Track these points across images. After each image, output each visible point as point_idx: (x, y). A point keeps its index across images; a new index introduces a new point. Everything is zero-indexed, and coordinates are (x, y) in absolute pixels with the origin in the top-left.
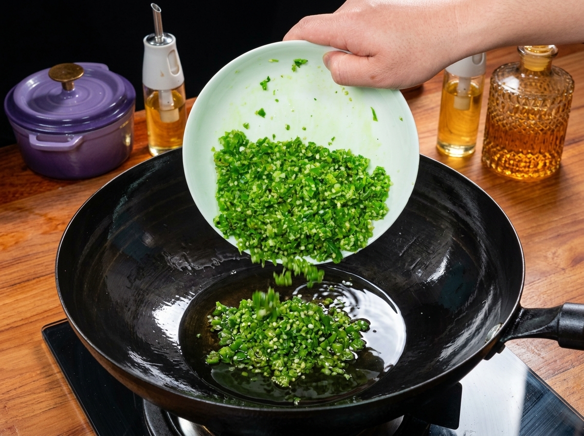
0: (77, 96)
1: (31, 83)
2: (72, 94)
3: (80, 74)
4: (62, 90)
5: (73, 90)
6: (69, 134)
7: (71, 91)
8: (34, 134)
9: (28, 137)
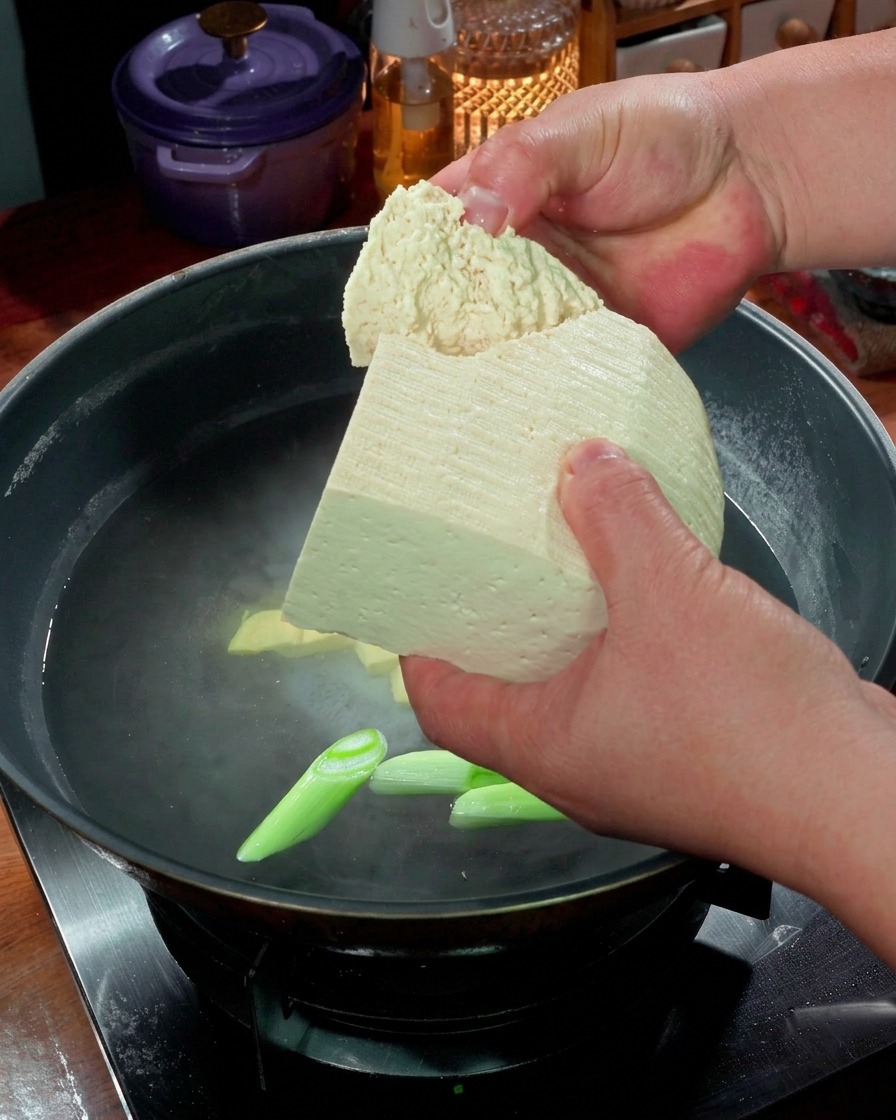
0: (252, 71)
1: (168, 39)
2: (244, 67)
3: (260, 24)
4: (224, 57)
5: (246, 57)
6: (229, 147)
7: (241, 60)
8: (167, 146)
9: (154, 153)
